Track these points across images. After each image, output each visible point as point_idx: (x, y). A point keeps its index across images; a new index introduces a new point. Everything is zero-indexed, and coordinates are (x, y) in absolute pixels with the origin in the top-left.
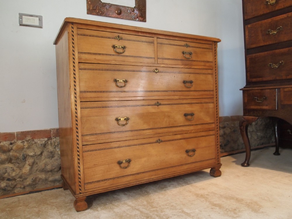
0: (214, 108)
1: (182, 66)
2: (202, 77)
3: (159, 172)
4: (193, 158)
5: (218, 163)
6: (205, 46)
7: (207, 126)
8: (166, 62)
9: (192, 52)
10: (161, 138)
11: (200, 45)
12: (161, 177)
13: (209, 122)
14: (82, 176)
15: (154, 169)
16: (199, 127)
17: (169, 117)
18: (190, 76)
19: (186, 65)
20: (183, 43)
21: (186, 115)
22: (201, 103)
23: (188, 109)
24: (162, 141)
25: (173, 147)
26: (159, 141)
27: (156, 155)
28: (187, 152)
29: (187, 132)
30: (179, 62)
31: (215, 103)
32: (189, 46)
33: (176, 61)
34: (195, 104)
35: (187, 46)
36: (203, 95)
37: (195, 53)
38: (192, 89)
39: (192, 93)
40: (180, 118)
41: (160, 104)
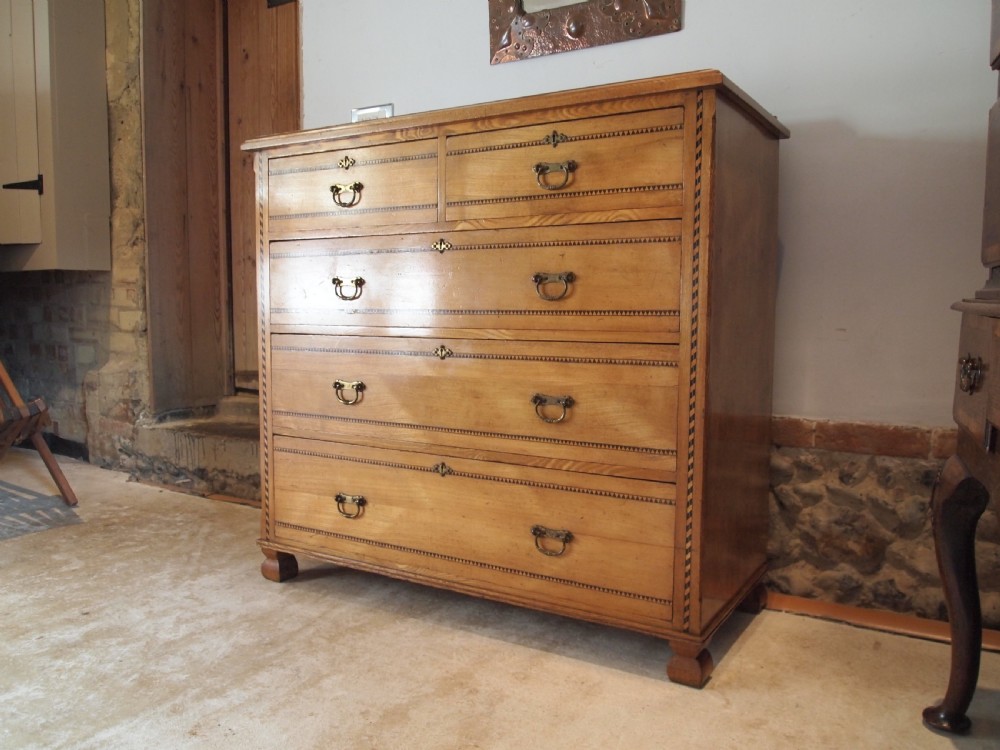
0: (678, 387)
1: (534, 221)
2: (620, 255)
3: (438, 563)
4: (562, 561)
5: (686, 626)
6: (642, 121)
7: (632, 459)
8: (474, 211)
9: (578, 160)
10: (451, 463)
11: (616, 125)
12: (441, 582)
13: (649, 444)
14: (270, 503)
15: (423, 548)
16: (597, 455)
17: (477, 397)
18: (563, 255)
19: (547, 214)
20: (540, 133)
21: (539, 400)
22: (610, 362)
23: (552, 379)
24: (450, 472)
25: (487, 501)
26: (443, 470)
27: (432, 509)
28: (539, 532)
29: (540, 464)
30: (523, 207)
31: (687, 370)
32: (565, 139)
33: (508, 205)
34: (580, 365)
35: (555, 139)
36: (619, 330)
37: (594, 158)
38: (571, 304)
39: (568, 320)
40: (516, 410)
41: (450, 354)
